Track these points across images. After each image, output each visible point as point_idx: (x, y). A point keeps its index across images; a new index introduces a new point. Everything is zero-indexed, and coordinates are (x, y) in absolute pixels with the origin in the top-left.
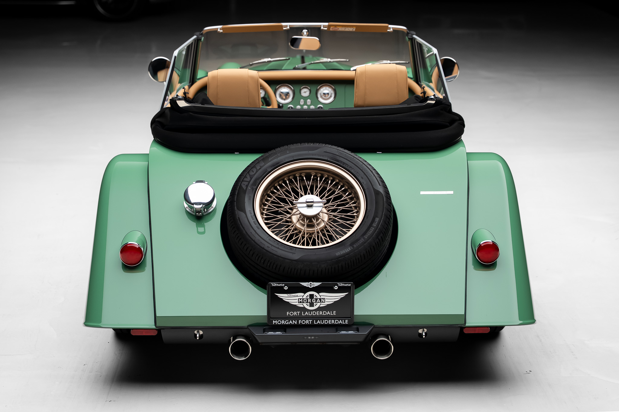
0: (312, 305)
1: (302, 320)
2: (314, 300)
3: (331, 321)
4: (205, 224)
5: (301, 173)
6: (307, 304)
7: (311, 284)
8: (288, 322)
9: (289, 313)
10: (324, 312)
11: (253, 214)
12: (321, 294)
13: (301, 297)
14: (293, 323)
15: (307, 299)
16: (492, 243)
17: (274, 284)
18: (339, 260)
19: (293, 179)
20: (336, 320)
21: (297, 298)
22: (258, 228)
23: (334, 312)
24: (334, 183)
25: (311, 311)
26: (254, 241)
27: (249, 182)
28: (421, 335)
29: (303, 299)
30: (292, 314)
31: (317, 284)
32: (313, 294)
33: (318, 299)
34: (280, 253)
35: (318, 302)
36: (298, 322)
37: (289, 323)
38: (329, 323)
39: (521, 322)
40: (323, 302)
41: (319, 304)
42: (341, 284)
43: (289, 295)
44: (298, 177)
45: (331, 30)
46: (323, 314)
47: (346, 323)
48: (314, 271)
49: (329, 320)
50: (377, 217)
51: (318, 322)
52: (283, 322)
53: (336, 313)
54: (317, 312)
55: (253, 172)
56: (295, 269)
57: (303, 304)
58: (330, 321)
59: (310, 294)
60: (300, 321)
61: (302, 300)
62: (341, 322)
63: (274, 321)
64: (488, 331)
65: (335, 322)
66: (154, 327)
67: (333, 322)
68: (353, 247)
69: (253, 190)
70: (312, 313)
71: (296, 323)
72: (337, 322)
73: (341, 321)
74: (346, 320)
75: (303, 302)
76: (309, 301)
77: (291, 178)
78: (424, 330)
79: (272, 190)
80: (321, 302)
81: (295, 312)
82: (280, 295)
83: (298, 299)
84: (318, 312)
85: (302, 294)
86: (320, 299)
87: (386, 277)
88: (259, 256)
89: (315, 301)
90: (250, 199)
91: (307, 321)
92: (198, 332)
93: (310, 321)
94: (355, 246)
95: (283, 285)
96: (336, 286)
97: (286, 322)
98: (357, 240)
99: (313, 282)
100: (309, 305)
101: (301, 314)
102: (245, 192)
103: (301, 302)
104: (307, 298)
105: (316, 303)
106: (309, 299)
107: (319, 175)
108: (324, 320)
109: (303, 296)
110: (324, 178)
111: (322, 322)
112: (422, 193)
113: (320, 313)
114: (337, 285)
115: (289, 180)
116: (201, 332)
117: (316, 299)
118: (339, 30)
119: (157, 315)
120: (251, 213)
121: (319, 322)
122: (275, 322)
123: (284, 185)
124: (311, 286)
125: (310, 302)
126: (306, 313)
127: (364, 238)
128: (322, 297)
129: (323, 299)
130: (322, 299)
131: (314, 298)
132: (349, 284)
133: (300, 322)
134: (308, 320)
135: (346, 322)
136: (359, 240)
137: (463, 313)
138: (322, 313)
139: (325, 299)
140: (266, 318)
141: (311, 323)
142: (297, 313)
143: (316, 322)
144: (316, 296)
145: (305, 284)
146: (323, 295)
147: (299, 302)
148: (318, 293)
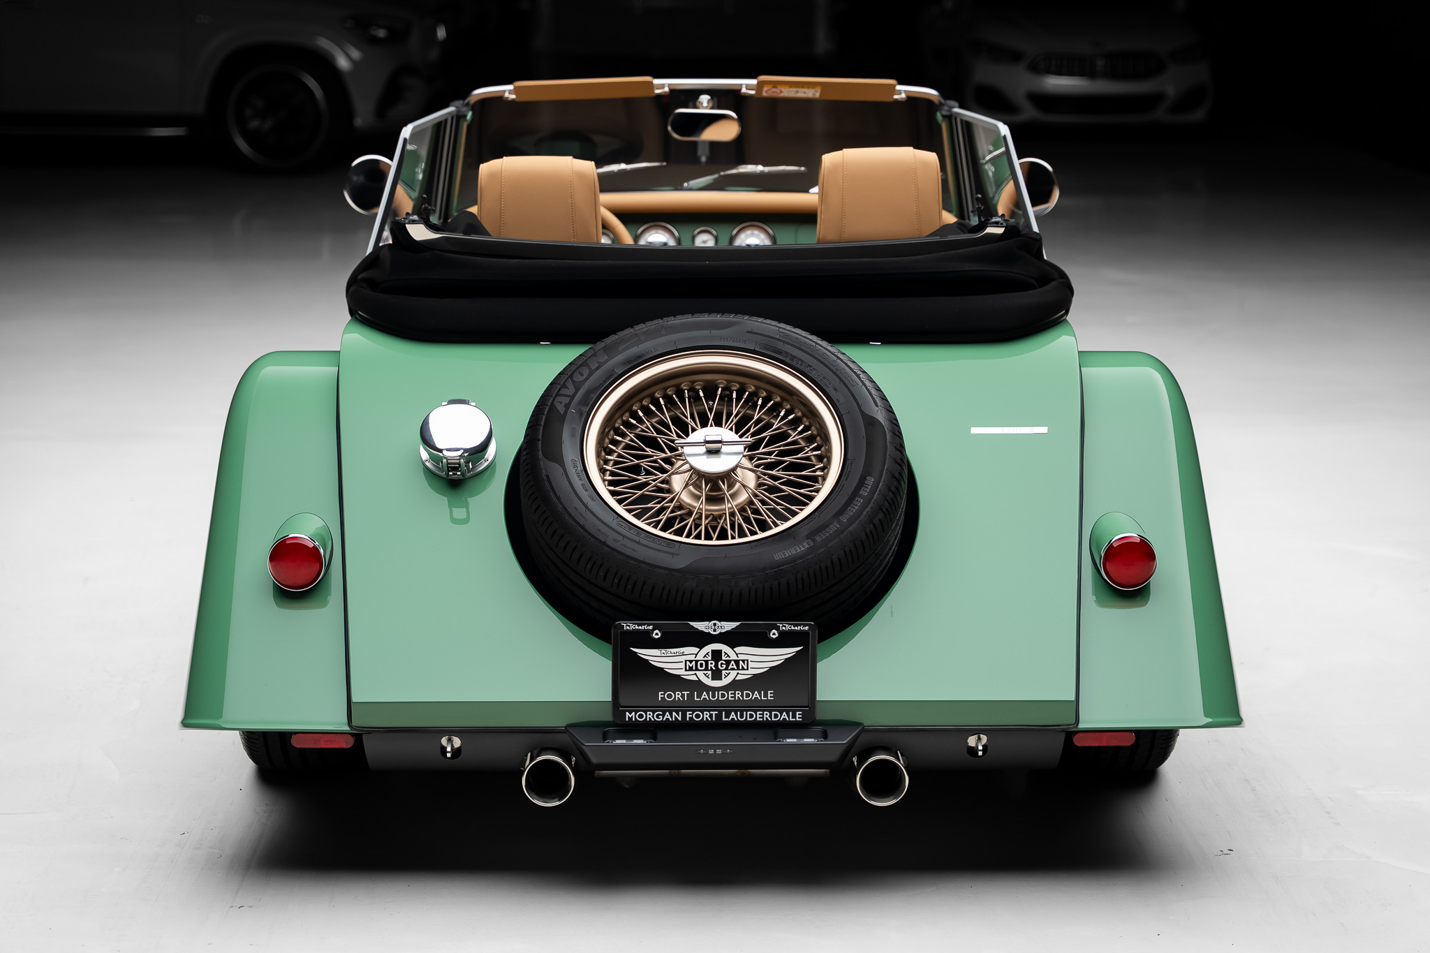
0: (717, 675)
1: (694, 711)
2: (722, 664)
3: (763, 714)
4: (469, 499)
5: (693, 382)
6: (705, 672)
7: (715, 624)
8: (661, 717)
9: (664, 694)
10: (745, 692)
11: (580, 467)
12: (738, 649)
13: (692, 658)
14: (672, 718)
15: (707, 662)
16: (1139, 541)
17: (629, 626)
18: (782, 570)
19: (674, 396)
20: (773, 713)
21: (683, 658)
22: (593, 499)
23: (769, 692)
24: (769, 405)
25: (714, 689)
26: (583, 527)
27: (572, 397)
28: (972, 751)
29: (697, 662)
30: (670, 696)
31: (728, 626)
32: (721, 650)
33: (733, 662)
34: (642, 553)
35: (732, 669)
36: (684, 716)
37: (663, 718)
38: (758, 719)
39: (1210, 720)
40: (743, 669)
41: (733, 673)
42: (786, 627)
43: (665, 652)
44: (686, 391)
45: (764, 94)
46: (743, 697)
47: (797, 719)
48: (722, 595)
49: (758, 713)
50: (870, 475)
51: (731, 717)
52: (651, 716)
53: (775, 695)
54: (730, 692)
55: (582, 375)
56: (677, 592)
57: (695, 674)
58: (760, 714)
59: (712, 651)
60: (690, 714)
61: (694, 663)
62: (786, 717)
63: (627, 713)
64: (1130, 741)
65: (770, 716)
66: (347, 728)
67: (767, 716)
68: (814, 541)
69: (581, 414)
70: (719, 696)
71: (680, 719)
72: (776, 716)
73: (784, 713)
74: (797, 713)
75: (697, 669)
76: (710, 665)
77: (670, 393)
78: (979, 739)
79: (624, 418)
80: (738, 669)
81: (677, 693)
82: (644, 653)
83: (686, 661)
86: (737, 662)
87: (892, 616)
88: (595, 562)
89: (724, 666)
90: (573, 435)
91: (707, 714)
92: (450, 740)
93: (714, 713)
94: (818, 539)
95: (651, 627)
96: (774, 631)
97: (657, 716)
98: (824, 527)
99: (720, 620)
100: (710, 676)
101: (691, 696)
102: (562, 419)
103: (691, 669)
104: (706, 659)
105: (728, 672)
106: (710, 662)
107: (736, 386)
108: (747, 711)
109: (696, 655)
110: (747, 393)
111: (742, 717)
112: (975, 431)
113: (737, 695)
114: (777, 628)
115: (666, 397)
116: (457, 742)
117: (728, 662)
118: (782, 95)
119: (354, 699)
120: (575, 466)
121: (735, 717)
122: (630, 716)
123: (654, 409)
124: (715, 630)
125: (714, 668)
126: (704, 695)
127: (840, 522)
129: (743, 661)
131: (723, 658)
132: (805, 625)
133: (688, 716)
134: (709, 711)
135: (798, 716)
136: (828, 526)
137: (1073, 698)
139: (747, 660)
140: (610, 707)
141: (714, 719)
142: (683, 696)
143: (727, 716)
144: (726, 654)
145: (701, 626)
146: (744, 651)
147: (688, 669)
148: (732, 648)
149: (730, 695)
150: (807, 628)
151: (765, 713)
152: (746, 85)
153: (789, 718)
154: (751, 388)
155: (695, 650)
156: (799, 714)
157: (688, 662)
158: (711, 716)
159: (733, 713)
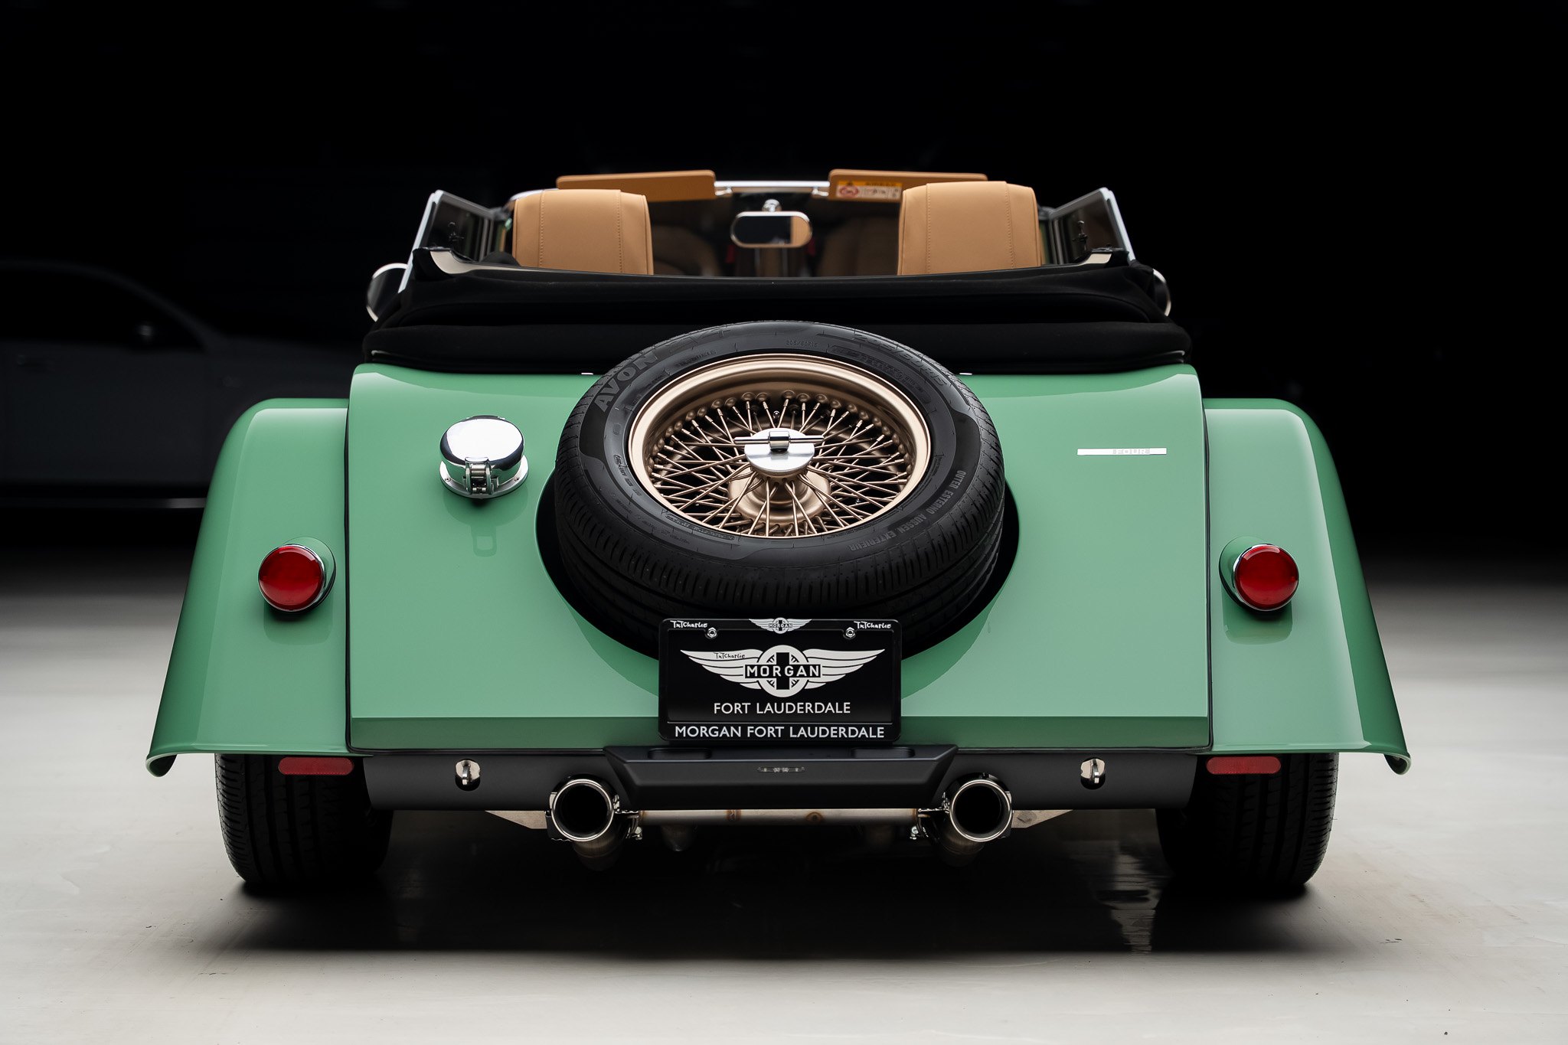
0: (783, 683)
1: (756, 726)
2: (789, 669)
3: (838, 730)
5: (756, 392)
6: (770, 679)
7: (780, 622)
8: (717, 732)
9: (720, 706)
10: (816, 704)
11: (624, 463)
12: (809, 652)
13: (754, 662)
14: (730, 734)
15: (771, 667)
16: (1278, 551)
17: (679, 624)
18: (859, 563)
19: (734, 408)
20: (850, 728)
21: (743, 663)
22: (638, 494)
23: (845, 704)
24: (844, 416)
25: (780, 700)
26: (626, 520)
27: (616, 396)
29: (759, 667)
30: (727, 709)
31: (796, 624)
32: (788, 654)
33: (802, 668)
34: (695, 545)
35: (802, 676)
36: (744, 731)
37: (719, 734)
38: (832, 736)
39: (1368, 744)
40: (814, 676)
41: (803, 681)
42: (865, 625)
43: (721, 655)
44: (748, 403)
45: (839, 195)
46: (814, 710)
47: (879, 736)
48: (789, 588)
49: (832, 728)
50: (962, 469)
51: (800, 733)
52: (704, 732)
53: (852, 708)
54: (799, 704)
55: (627, 375)
56: (736, 585)
57: (758, 681)
58: (834, 730)
59: (777, 653)
60: (751, 729)
61: (756, 668)
62: (865, 733)
63: (677, 728)
64: (1273, 768)
65: (847, 733)
66: (343, 751)
67: (843, 732)
68: (897, 532)
69: (626, 413)
70: (785, 708)
71: (739, 735)
72: (853, 732)
73: (863, 729)
74: (879, 728)
75: (759, 676)
76: (775, 671)
77: (729, 405)
78: (1095, 765)
79: (677, 429)
80: (808, 676)
81: (736, 704)
82: (696, 656)
83: (746, 666)
84: (801, 706)
85: (757, 653)
86: (807, 668)
88: (640, 557)
89: (792, 672)
90: (616, 433)
91: (771, 730)
92: (466, 766)
93: (780, 728)
94: (901, 530)
95: (705, 625)
96: (850, 629)
97: (713, 731)
98: (907, 519)
99: (786, 618)
100: (775, 684)
101: (752, 708)
102: (604, 416)
103: (752, 675)
104: (770, 663)
105: (796, 679)
106: (774, 667)
107: (806, 397)
108: (818, 726)
109: (759, 658)
110: (818, 404)
111: (813, 733)
112: (1081, 452)
113: (807, 708)
114: (854, 626)
115: (724, 408)
116: (475, 770)
117: (796, 668)
118: (858, 196)
119: (354, 715)
120: (618, 461)
121: (804, 733)
122: (681, 731)
123: (710, 420)
124: (780, 629)
125: (780, 675)
126: (768, 707)
127: (927, 514)
128: (812, 662)
129: (814, 666)
130: (811, 668)
131: (791, 663)
132: (886, 623)
133: (749, 731)
134: (774, 726)
135: (879, 732)
136: (913, 518)
137: (1205, 714)
138: (813, 708)
139: (819, 665)
140: (657, 722)
141: (780, 736)
142: (743, 708)
143: (795, 733)
144: (794, 657)
145: (765, 624)
146: (816, 655)
147: (748, 675)
148: (801, 650)
149: (798, 708)
150: (889, 626)
151: (840, 728)
152: (819, 188)
153: (869, 735)
154: (823, 398)
155: (758, 653)
156: (881, 730)
157: (748, 667)
158: (776, 732)
159: (802, 728)
